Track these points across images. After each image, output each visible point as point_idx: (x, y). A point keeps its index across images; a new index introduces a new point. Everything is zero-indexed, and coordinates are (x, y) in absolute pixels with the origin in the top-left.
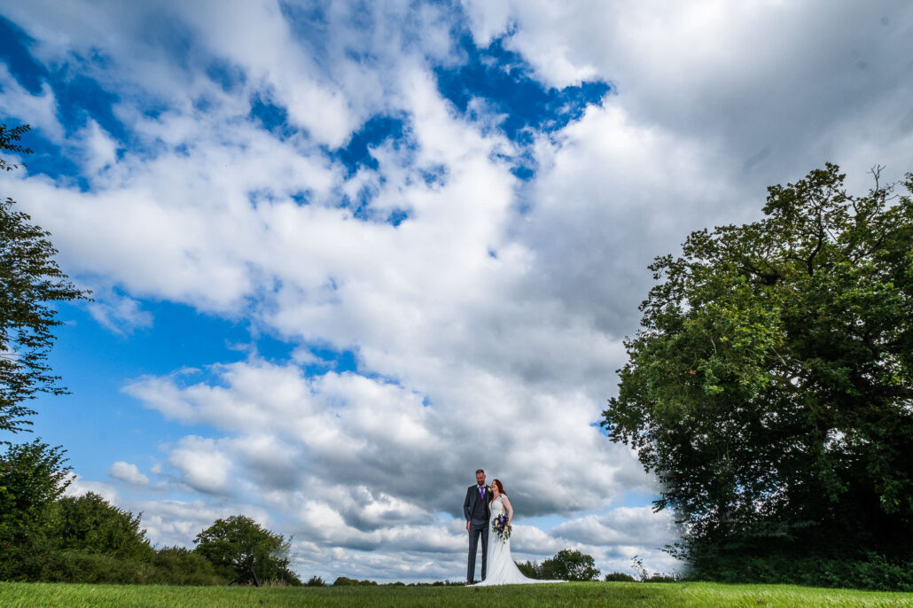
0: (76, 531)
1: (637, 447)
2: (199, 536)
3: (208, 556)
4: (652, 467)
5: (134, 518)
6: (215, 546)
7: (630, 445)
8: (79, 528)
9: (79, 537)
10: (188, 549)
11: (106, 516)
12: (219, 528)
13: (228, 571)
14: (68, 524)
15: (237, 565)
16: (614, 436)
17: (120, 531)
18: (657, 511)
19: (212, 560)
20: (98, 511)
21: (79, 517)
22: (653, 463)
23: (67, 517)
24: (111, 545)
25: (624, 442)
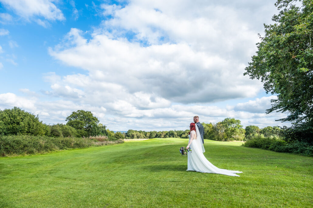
0: (15, 122)
1: (264, 81)
2: (67, 118)
3: (73, 126)
4: (270, 91)
5: (36, 117)
6: (74, 122)
7: (260, 79)
8: (16, 121)
9: (17, 124)
10: (63, 124)
11: (25, 116)
12: (74, 115)
13: (82, 131)
14: (11, 120)
15: (85, 128)
16: (252, 76)
17: (32, 122)
18: (268, 113)
19: (75, 127)
20: (21, 114)
21: (15, 117)
22: (271, 89)
23: (10, 117)
24: (30, 127)
25: (257, 78)
